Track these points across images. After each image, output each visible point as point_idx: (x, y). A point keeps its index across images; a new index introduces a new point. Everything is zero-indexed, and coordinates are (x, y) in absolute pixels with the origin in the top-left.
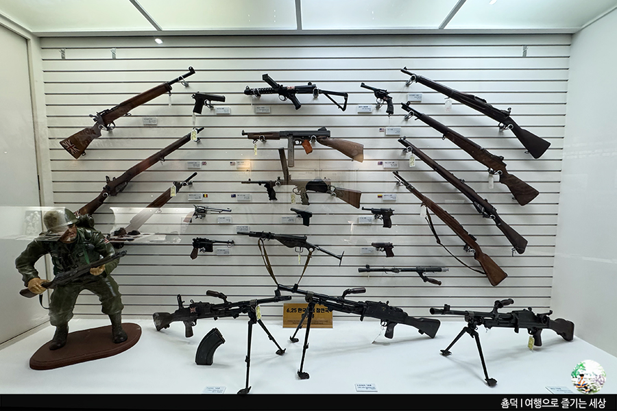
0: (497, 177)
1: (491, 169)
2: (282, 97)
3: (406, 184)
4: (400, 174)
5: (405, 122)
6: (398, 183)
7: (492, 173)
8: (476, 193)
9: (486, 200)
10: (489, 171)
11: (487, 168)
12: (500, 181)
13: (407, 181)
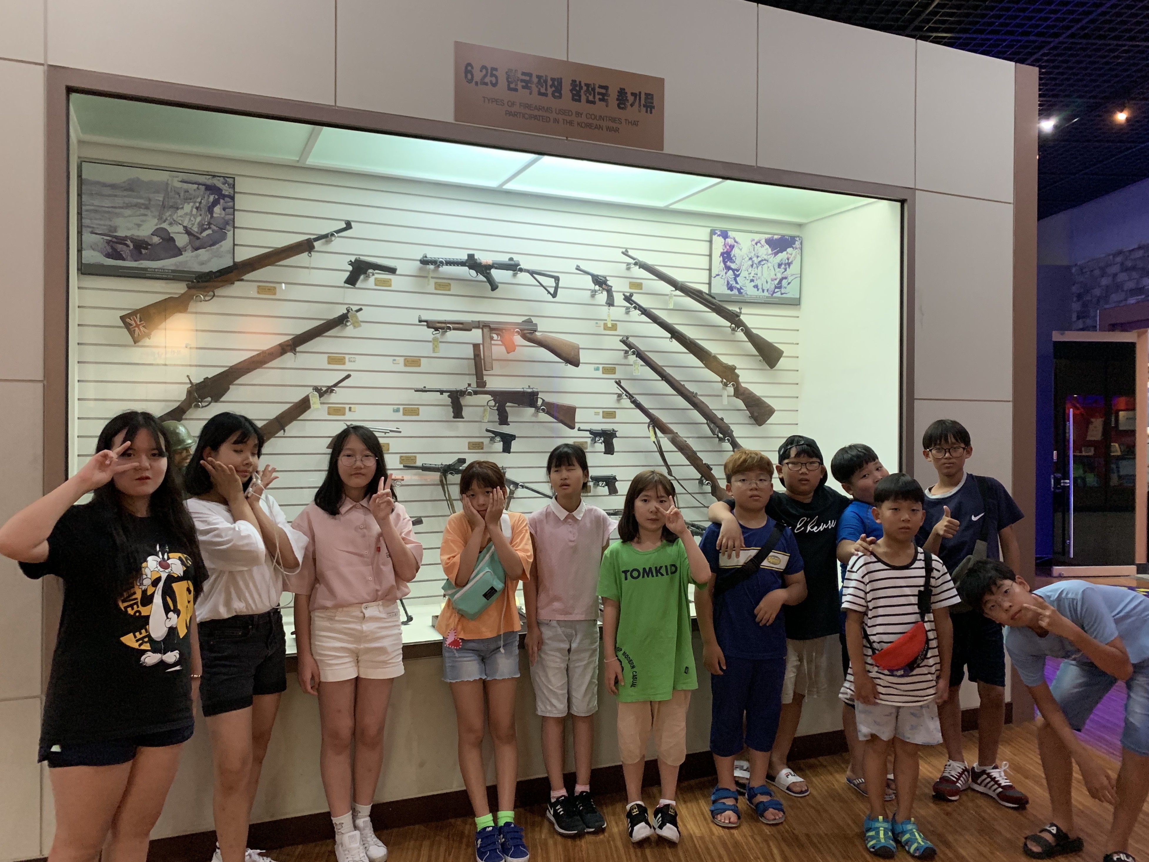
0: (731, 390)
1: (724, 380)
2: (473, 273)
3: (630, 396)
4: (623, 384)
5: (626, 316)
6: (620, 396)
7: (726, 385)
8: (711, 410)
9: (722, 419)
10: (722, 382)
11: (720, 379)
12: (734, 396)
13: (631, 392)
